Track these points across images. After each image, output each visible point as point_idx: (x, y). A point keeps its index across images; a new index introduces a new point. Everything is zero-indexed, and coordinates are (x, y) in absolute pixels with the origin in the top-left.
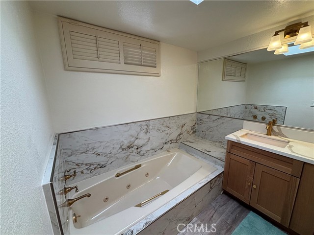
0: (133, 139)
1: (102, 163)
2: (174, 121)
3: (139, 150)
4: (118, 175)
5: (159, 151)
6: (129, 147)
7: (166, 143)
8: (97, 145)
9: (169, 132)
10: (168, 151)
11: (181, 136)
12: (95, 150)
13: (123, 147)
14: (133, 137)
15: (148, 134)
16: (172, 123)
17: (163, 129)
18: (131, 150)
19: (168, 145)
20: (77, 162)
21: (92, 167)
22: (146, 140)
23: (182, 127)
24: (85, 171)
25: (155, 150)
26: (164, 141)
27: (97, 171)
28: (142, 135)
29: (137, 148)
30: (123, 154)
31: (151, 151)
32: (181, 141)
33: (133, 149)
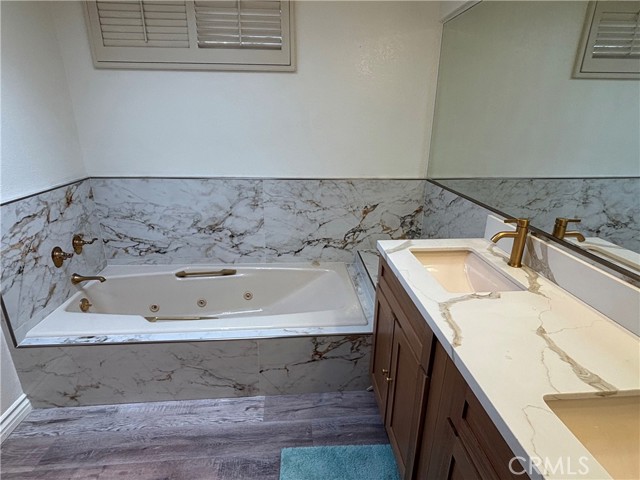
0: (221, 214)
1: (159, 245)
2: (338, 192)
3: (236, 240)
4: (182, 275)
5: (291, 256)
6: (213, 229)
7: (309, 243)
8: (149, 209)
9: (318, 218)
10: (316, 263)
11: (362, 235)
12: (145, 218)
13: (199, 225)
14: (221, 209)
15: (258, 209)
16: (331, 196)
17: (301, 206)
18: (216, 235)
19: (318, 249)
20: (117, 230)
21: (141, 246)
22: (255, 224)
23: (365, 213)
24: (131, 250)
25: (277, 252)
26: (304, 235)
27: (150, 255)
28: (242, 209)
29: (232, 236)
30: (199, 239)
31: (268, 251)
32: (359, 247)
33: (221, 234)
